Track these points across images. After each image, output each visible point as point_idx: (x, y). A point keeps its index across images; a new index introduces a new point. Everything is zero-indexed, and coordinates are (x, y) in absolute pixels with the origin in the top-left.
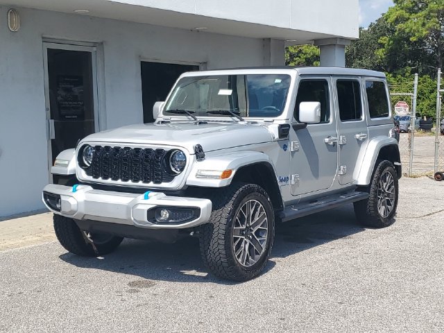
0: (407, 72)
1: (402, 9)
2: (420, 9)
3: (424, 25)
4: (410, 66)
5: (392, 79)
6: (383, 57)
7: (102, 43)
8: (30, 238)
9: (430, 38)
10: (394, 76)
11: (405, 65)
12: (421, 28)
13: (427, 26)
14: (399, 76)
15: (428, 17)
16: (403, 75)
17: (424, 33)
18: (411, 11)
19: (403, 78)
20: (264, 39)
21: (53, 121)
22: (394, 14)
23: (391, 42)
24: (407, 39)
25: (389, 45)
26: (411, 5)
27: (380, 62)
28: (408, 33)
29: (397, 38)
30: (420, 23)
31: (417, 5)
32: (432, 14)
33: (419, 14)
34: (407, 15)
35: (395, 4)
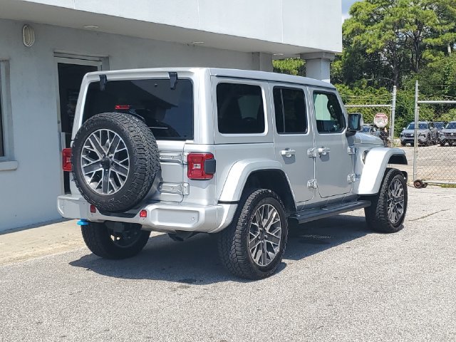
0: (363, 84)
1: (358, 21)
2: (376, 21)
3: (380, 37)
4: (366, 77)
5: (349, 92)
6: (340, 69)
7: (108, 58)
8: (57, 246)
9: (386, 50)
10: (351, 88)
11: (361, 77)
12: (377, 41)
13: (383, 38)
14: (356, 89)
15: (384, 29)
16: (360, 87)
17: (381, 45)
18: (367, 23)
19: (360, 90)
20: (253, 53)
21: (64, 133)
22: (351, 26)
23: (348, 54)
24: (363, 52)
25: (345, 57)
26: (367, 17)
27: (336, 74)
28: (364, 45)
29: (353, 50)
30: (376, 35)
31: (372, 17)
32: (388, 26)
33: (375, 26)
34: (363, 27)
35: (351, 16)
